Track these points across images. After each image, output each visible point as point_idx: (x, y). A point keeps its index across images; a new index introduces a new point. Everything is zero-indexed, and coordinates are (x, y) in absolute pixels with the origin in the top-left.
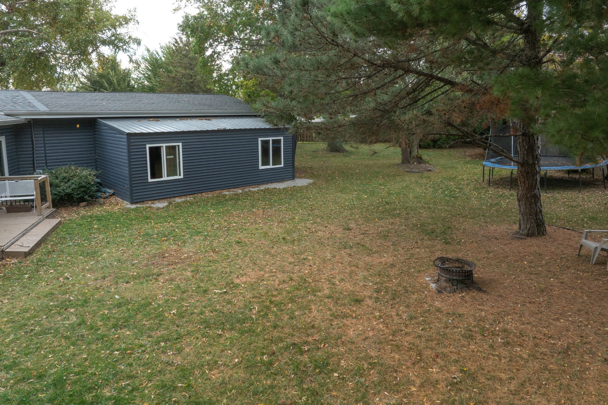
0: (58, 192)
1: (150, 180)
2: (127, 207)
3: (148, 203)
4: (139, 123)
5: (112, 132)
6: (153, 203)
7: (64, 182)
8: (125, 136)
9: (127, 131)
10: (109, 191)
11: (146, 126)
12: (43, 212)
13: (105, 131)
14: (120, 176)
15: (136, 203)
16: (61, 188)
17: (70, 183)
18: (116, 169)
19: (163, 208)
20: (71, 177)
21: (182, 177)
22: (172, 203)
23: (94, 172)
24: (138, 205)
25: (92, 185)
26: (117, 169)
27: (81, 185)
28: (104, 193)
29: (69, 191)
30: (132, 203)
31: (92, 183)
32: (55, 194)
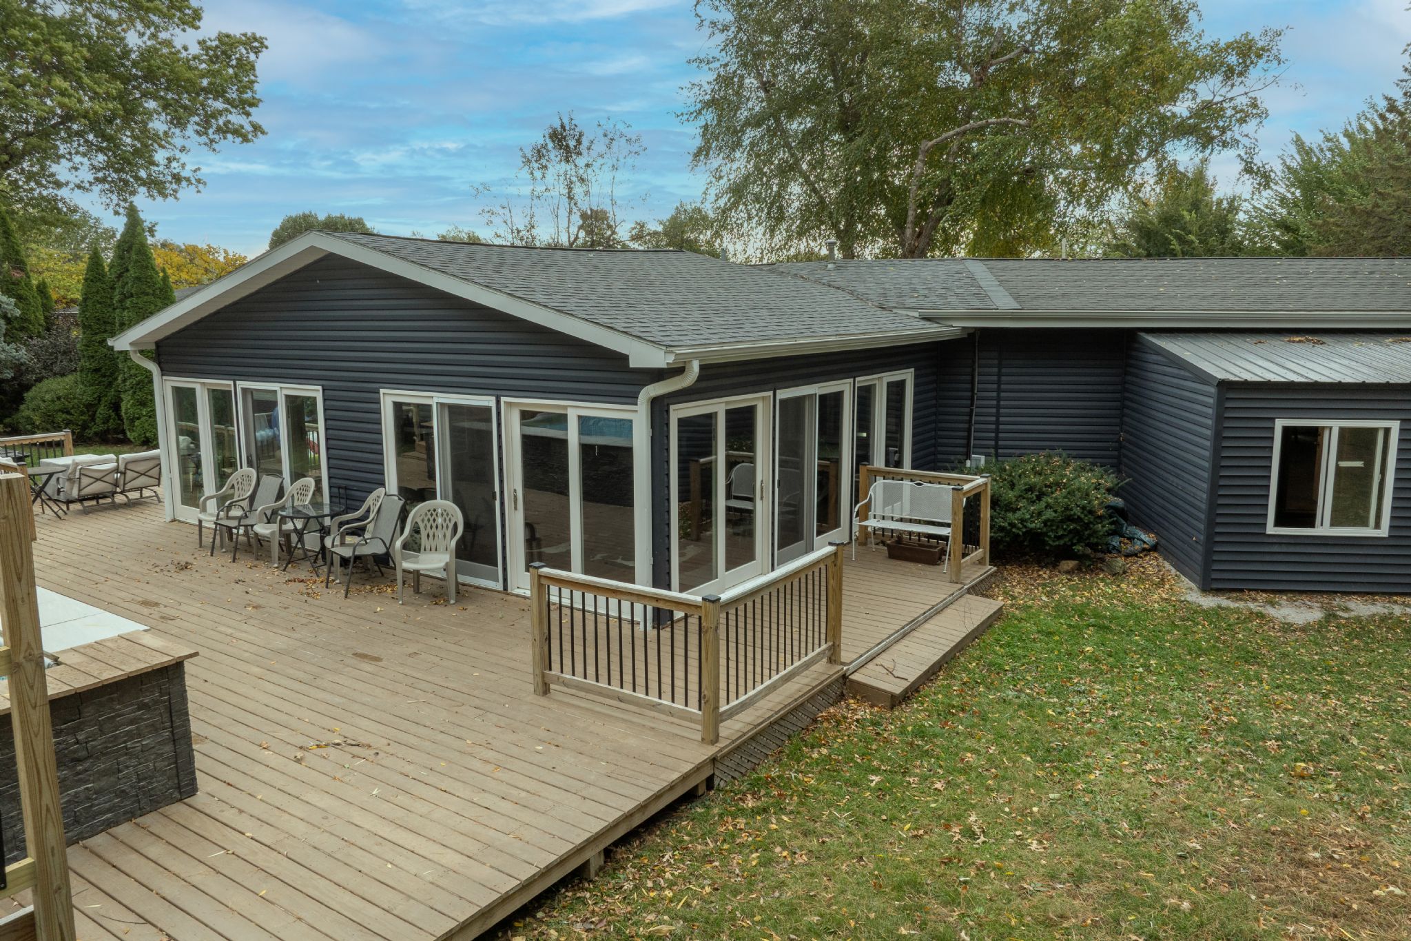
0: (1009, 524)
1: (1271, 529)
2: (1189, 598)
3: (1255, 600)
4: (1259, 349)
5: (1176, 371)
6: (1272, 604)
7: (1028, 499)
8: (1213, 390)
9: (1221, 375)
10: (1143, 537)
11: (1281, 361)
12: (964, 573)
13: (1156, 366)
14: (1181, 503)
15: (1218, 591)
16: (1018, 514)
17: (1043, 504)
18: (1172, 478)
19: (1304, 629)
20: (1046, 486)
21: (1384, 532)
22: (1335, 616)
23: (1109, 481)
24: (1223, 601)
25: (1100, 517)
26: (1176, 480)
27: (1068, 513)
28: (1129, 539)
29: (1036, 524)
30: (1206, 589)
31: (1100, 512)
32: (1002, 529)
